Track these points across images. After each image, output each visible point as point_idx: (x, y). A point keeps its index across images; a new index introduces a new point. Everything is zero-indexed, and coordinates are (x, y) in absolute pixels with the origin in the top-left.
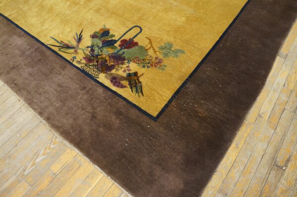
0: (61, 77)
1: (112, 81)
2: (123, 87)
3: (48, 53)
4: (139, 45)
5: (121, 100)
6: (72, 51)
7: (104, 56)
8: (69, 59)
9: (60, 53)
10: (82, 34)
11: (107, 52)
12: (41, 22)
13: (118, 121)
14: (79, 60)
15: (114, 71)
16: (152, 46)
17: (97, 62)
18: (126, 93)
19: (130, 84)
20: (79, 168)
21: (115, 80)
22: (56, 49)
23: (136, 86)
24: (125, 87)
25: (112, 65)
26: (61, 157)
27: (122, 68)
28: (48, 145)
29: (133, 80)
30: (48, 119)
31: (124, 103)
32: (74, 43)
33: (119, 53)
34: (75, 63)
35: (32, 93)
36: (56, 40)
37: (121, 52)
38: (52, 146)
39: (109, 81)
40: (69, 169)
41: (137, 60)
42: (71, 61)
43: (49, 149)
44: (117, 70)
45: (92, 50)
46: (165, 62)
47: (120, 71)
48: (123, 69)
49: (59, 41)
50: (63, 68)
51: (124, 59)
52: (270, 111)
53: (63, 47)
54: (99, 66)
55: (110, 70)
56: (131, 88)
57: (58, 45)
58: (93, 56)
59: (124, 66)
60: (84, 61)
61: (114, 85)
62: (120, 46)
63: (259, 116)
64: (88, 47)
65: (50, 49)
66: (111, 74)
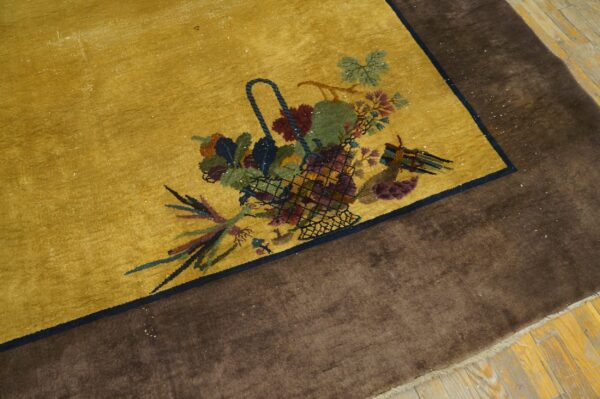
0: (302, 297)
1: (385, 197)
2: (412, 184)
4: (313, 105)
5: (443, 201)
6: (227, 240)
7: (299, 180)
8: (256, 257)
9: (210, 271)
10: (182, 195)
11: (291, 170)
12: (42, 277)
13: (491, 228)
14: (275, 235)
15: (358, 182)
16: (332, 89)
17: (307, 200)
18: (428, 186)
19: (412, 169)
20: (562, 343)
21: (384, 188)
22: (191, 274)
23: (422, 163)
24: (414, 181)
25: (339, 176)
26: (526, 369)
27: (359, 163)
28: (486, 388)
29: (404, 160)
30: (421, 367)
31: (455, 199)
32: (206, 225)
33: (312, 149)
34: (277, 249)
35: (313, 385)
37: (312, 146)
38: (493, 380)
39: (381, 200)
41: (361, 124)
42: (266, 254)
43: (496, 389)
44: (360, 174)
45: (262, 196)
46: (389, 90)
47: (368, 171)
48: (365, 163)
50: (276, 281)
51: (340, 149)
52: (555, 27)
53: (200, 255)
54: (322, 201)
55: (352, 186)
56: (424, 171)
57: (176, 265)
58: (281, 202)
59: (358, 156)
60: (284, 228)
61: (398, 196)
64: (242, 201)
65: (167, 294)
66: (364, 189)
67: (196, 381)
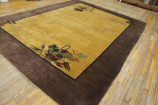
0: (34, 60)
1: (57, 65)
2: (61, 67)
3: (29, 50)
4: (69, 52)
5: (61, 72)
6: (40, 51)
7: (54, 55)
8: (38, 54)
9: (34, 51)
10: (44, 45)
11: (55, 53)
12: (26, 39)
13: (59, 80)
14: (43, 55)
15: (58, 61)
16: (74, 53)
17: (51, 57)
18: (63, 69)
19: (65, 66)
20: (40, 97)
21: (58, 64)
22: (33, 50)
23: (67, 67)
24: (62, 67)
25: (57, 59)
26: (32, 92)
27: (61, 60)
28: (27, 86)
29: (66, 65)
30: (27, 76)
31: (62, 73)
32: (41, 48)
33: (60, 54)
34: (41, 56)
35: (20, 65)
36: (33, 46)
37: (61, 54)
38: (28, 87)
39: (56, 64)
40: (35, 97)
41: (68, 58)
42: (39, 55)
43: (27, 88)
44: (59, 60)
45: (49, 52)
46: (80, 59)
47: (61, 61)
48: (62, 61)
49: (34, 47)
50: (36, 57)
51: (62, 57)
52: (122, 81)
53: (36, 49)
54: (52, 58)
55: (56, 60)
56: (65, 68)
57: (34, 48)
58: (49, 54)
59: (62, 59)
60: (45, 56)
61: (58, 66)
62: (61, 52)
63: (118, 82)
64: (47, 51)
65: (30, 49)
66: (57, 62)
67: (17, 55)
